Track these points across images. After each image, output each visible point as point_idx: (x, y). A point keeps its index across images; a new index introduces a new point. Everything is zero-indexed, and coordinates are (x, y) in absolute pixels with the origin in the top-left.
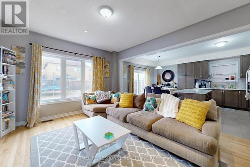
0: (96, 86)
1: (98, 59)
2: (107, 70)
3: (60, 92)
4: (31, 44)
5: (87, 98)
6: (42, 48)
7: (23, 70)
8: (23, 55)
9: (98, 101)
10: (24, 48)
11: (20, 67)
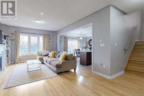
0: (44, 48)
1: (45, 35)
2: (51, 40)
3: (28, 50)
4: (16, 32)
5: (38, 54)
6: (20, 33)
7: (13, 42)
8: (13, 36)
9: (43, 55)
10: (14, 33)
11: (12, 41)
